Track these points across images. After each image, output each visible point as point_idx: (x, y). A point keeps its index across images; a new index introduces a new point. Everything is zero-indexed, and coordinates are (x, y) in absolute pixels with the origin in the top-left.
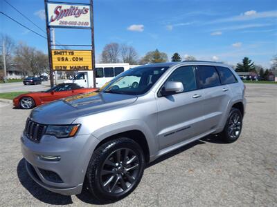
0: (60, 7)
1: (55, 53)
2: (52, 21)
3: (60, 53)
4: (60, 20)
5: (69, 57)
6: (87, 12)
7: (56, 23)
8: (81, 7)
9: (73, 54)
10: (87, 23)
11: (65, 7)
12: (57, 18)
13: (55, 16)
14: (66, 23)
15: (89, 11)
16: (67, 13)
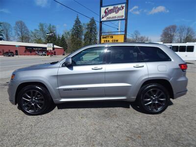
0: (108, 9)
1: (103, 38)
2: (103, 18)
3: (105, 38)
4: (107, 16)
5: (111, 40)
6: (123, 8)
7: (105, 19)
8: (119, 6)
9: (112, 37)
10: (123, 16)
11: (111, 8)
12: (106, 16)
13: (104, 14)
14: (110, 18)
15: (124, 8)
16: (111, 11)
